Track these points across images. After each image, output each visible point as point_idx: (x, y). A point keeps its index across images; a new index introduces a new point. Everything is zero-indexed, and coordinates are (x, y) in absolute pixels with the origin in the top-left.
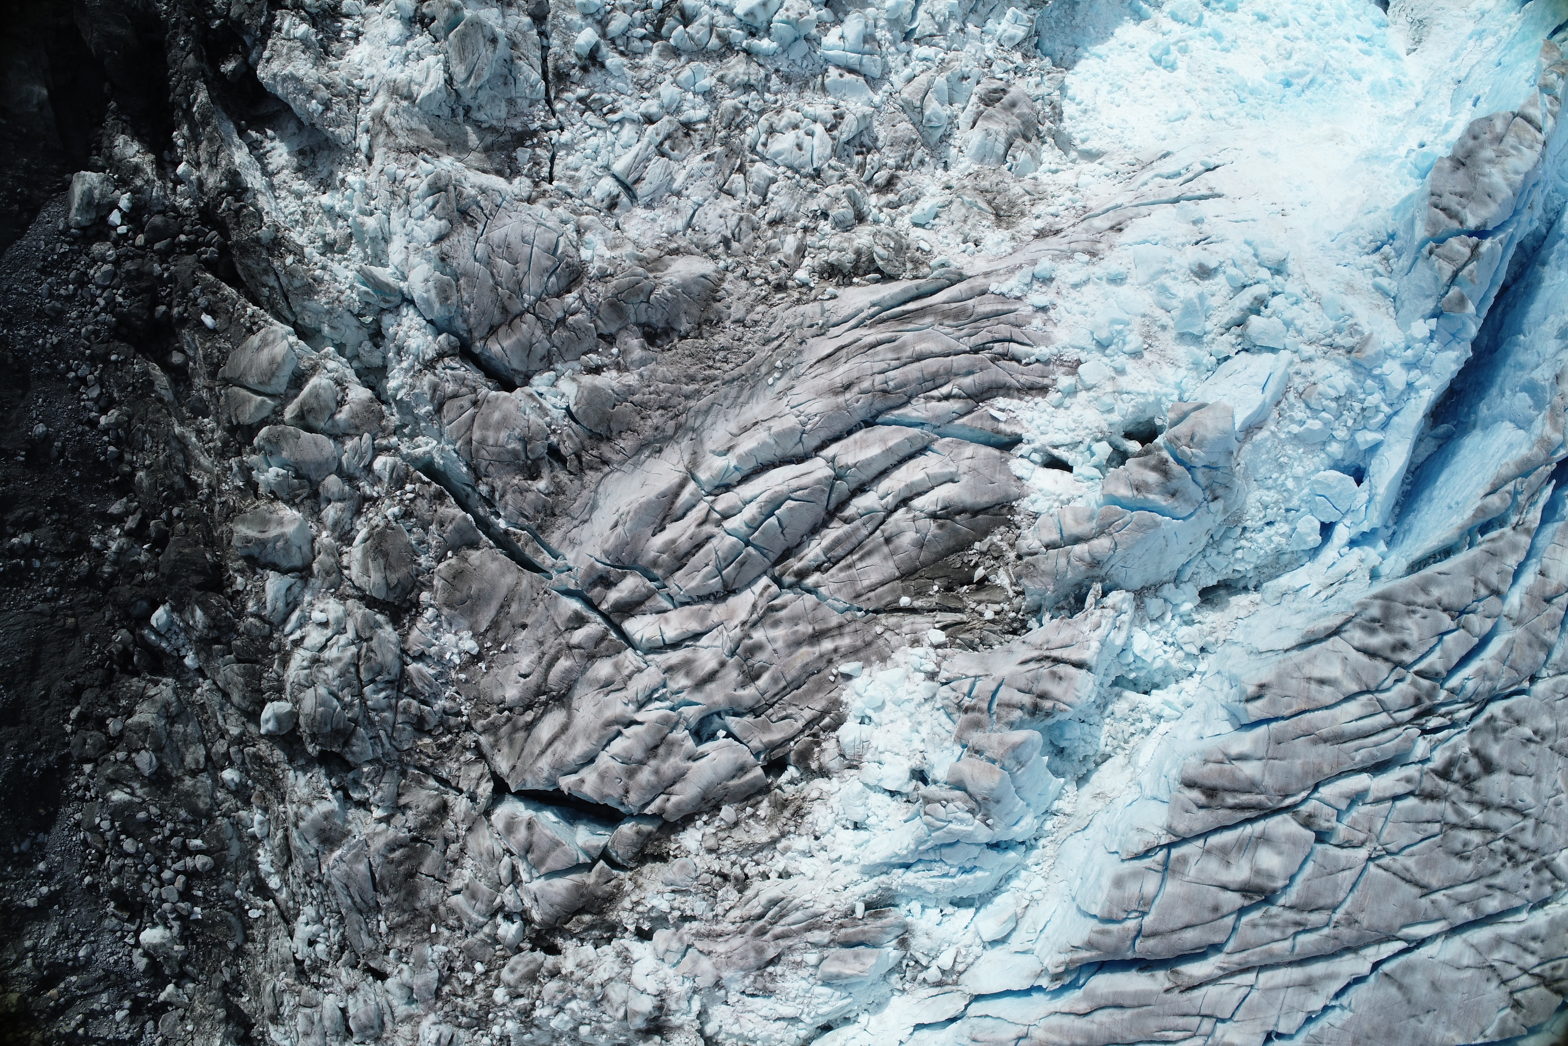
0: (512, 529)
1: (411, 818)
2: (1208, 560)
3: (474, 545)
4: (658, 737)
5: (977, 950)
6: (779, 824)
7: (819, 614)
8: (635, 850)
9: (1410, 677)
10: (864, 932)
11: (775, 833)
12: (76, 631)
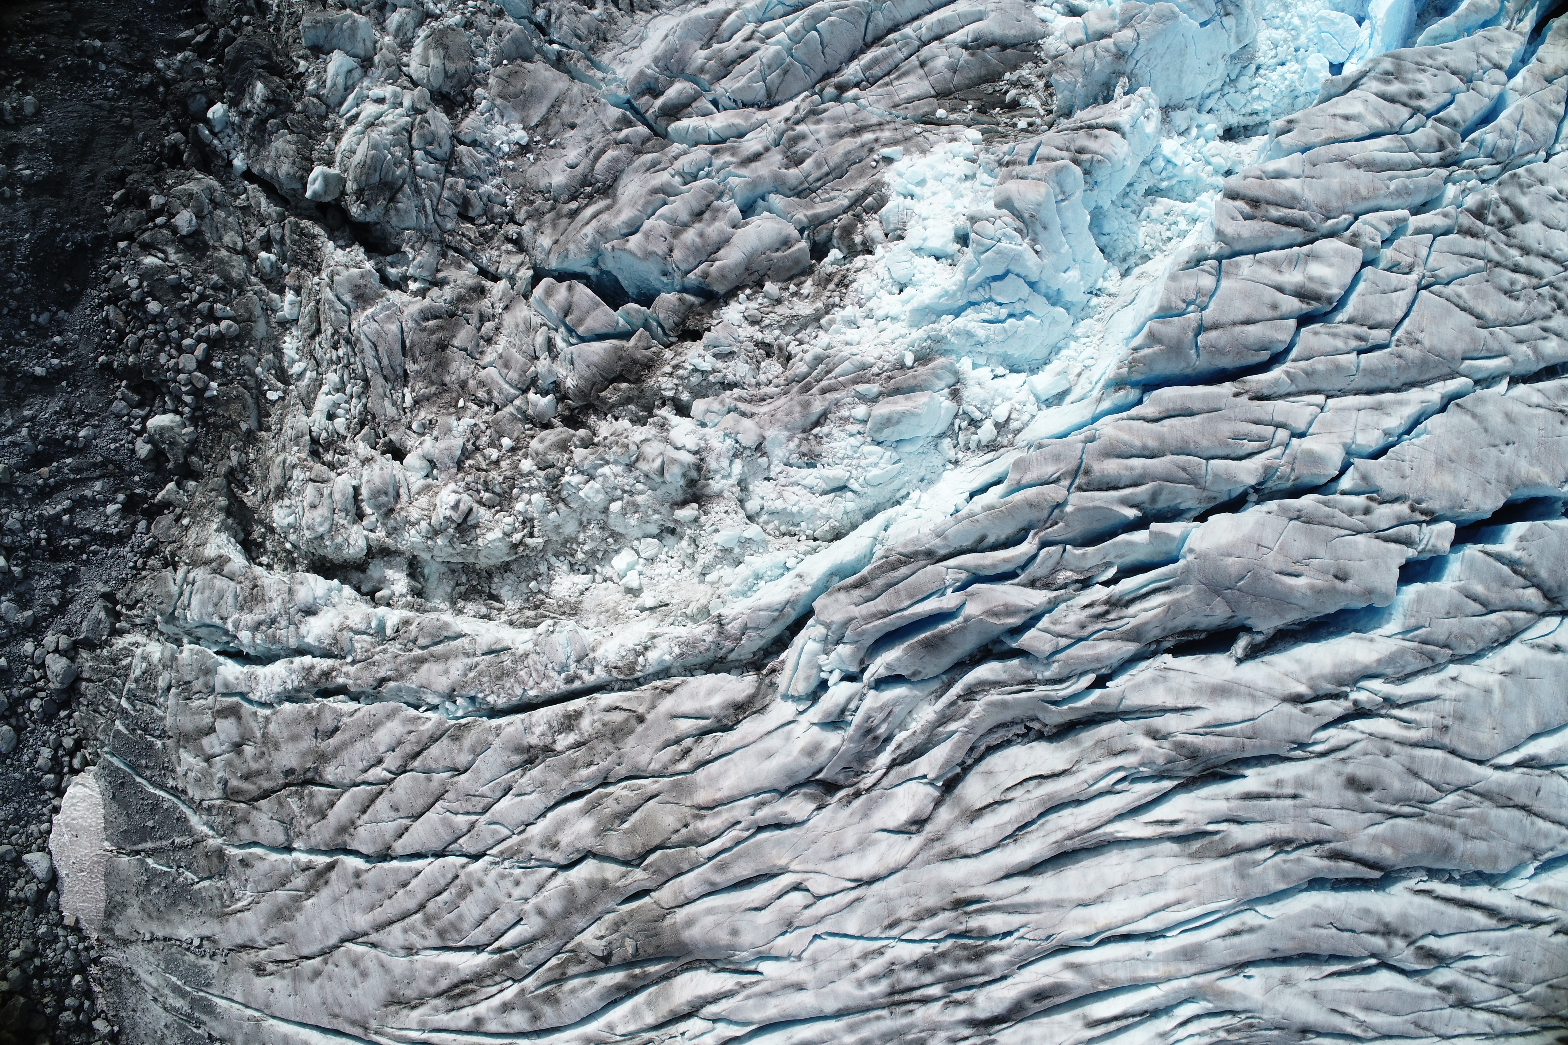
0: (564, 50)
1: (448, 292)
2: (1227, 97)
3: (528, 59)
4: (704, 203)
5: (1032, 408)
6: (823, 298)
7: (860, 116)
8: (676, 319)
9: (1430, 122)
10: (915, 377)
11: (819, 305)
12: (130, 130)
